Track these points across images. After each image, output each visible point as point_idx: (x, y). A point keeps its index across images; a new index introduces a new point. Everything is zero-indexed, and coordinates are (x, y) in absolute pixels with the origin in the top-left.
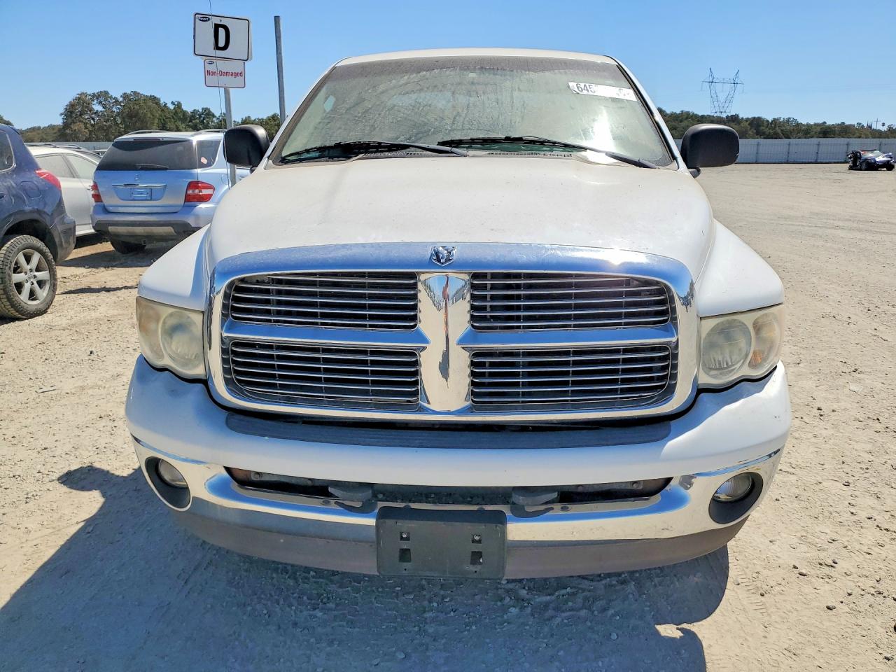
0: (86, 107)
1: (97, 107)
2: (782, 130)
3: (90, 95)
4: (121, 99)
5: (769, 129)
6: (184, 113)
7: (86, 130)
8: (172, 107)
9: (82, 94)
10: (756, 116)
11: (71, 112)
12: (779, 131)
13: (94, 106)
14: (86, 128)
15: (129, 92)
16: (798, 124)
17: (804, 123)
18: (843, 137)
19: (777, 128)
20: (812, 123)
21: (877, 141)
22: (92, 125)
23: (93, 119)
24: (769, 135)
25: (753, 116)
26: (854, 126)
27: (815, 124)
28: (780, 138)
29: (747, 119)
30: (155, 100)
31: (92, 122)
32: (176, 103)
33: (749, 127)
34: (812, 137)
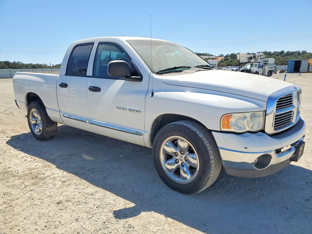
2: (18, 66)
5: (13, 65)
10: (7, 61)
12: (17, 66)
16: (23, 64)
17: (25, 63)
18: (40, 68)
19: (16, 65)
20: (28, 64)
21: (51, 69)
24: (13, 67)
25: (5, 61)
26: (42, 65)
27: (29, 64)
28: (18, 69)
29: (3, 62)
33: (5, 65)
34: (29, 68)
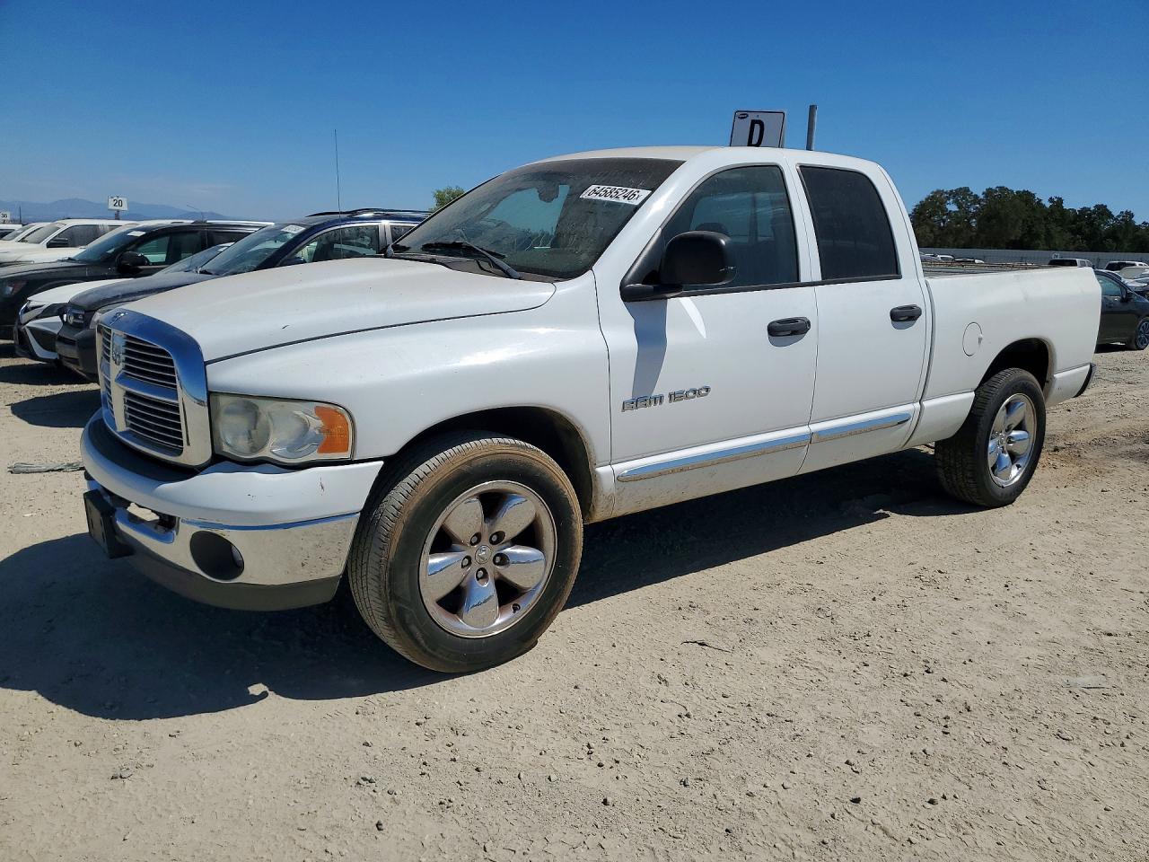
0: (939, 207)
1: (952, 207)
3: (946, 193)
4: (981, 197)
6: (1063, 212)
7: (931, 235)
8: (1048, 205)
9: (938, 192)
11: (921, 214)
13: (948, 206)
14: (932, 231)
15: (994, 187)
22: (940, 228)
23: (944, 221)
30: (1027, 197)
31: (942, 224)
32: (1056, 200)
